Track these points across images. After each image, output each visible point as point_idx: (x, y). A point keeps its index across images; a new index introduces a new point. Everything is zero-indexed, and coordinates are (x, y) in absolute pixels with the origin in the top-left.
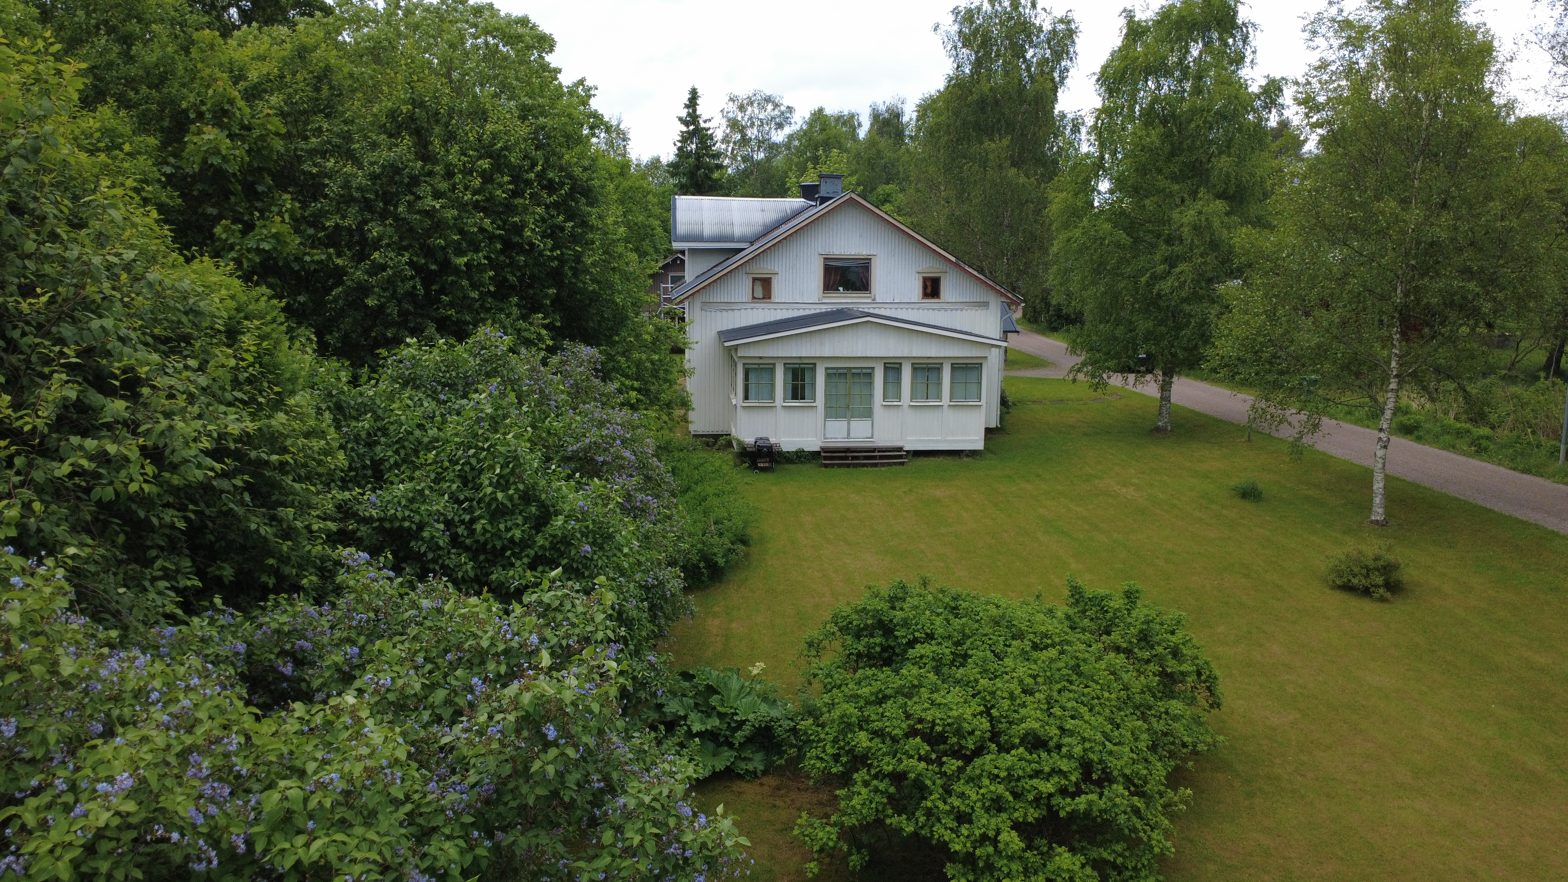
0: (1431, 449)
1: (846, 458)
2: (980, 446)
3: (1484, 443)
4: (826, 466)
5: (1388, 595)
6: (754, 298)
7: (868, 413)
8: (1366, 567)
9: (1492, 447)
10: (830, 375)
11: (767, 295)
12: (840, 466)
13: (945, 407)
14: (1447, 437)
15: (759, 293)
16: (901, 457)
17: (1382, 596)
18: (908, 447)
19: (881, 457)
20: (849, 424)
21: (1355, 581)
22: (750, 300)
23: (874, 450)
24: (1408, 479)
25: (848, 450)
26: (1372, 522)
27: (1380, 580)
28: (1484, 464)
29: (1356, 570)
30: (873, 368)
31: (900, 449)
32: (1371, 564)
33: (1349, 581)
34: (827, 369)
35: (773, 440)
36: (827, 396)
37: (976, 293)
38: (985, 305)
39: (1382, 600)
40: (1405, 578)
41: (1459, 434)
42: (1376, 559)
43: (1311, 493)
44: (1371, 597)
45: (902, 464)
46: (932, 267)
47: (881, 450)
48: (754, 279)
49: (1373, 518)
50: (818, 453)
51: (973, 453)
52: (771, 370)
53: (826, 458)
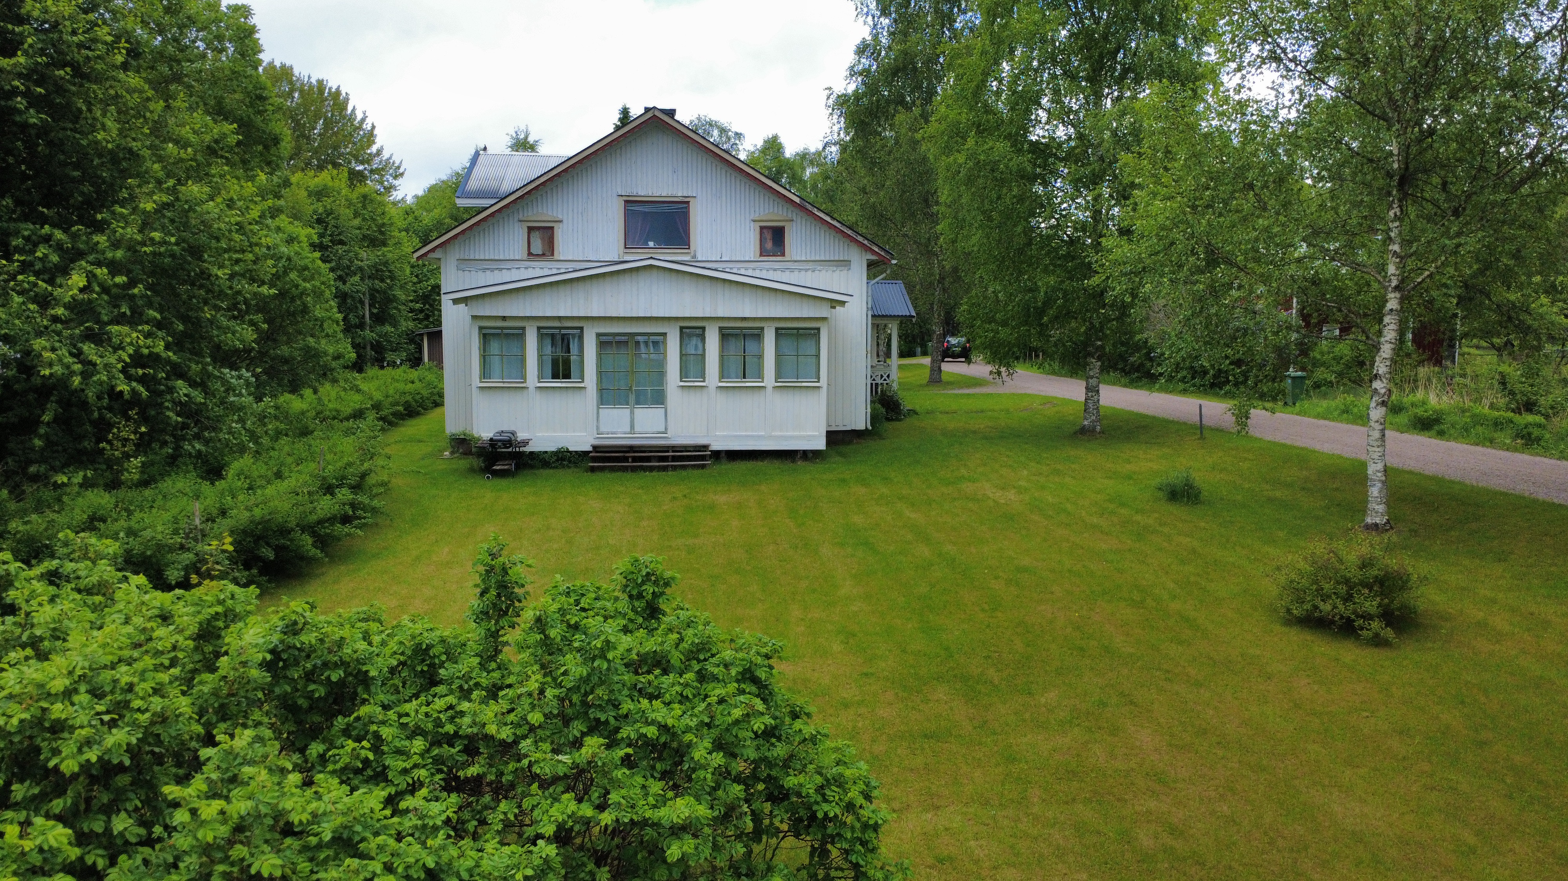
0: (1459, 445)
1: (625, 459)
2: (820, 444)
3: (1536, 432)
4: (593, 470)
5: (1389, 633)
6: (530, 254)
7: (659, 399)
8: (1347, 581)
9: (1547, 436)
10: (605, 343)
11: (549, 250)
12: (612, 469)
13: (769, 389)
14: (1480, 429)
15: (538, 247)
16: (703, 458)
17: (1377, 635)
18: (716, 446)
19: (674, 459)
20: (632, 413)
21: (1326, 607)
22: (525, 256)
23: (666, 449)
24: (1427, 473)
25: (631, 448)
26: (1368, 527)
27: (1371, 605)
28: (1538, 459)
29: (1327, 587)
30: (665, 334)
31: (705, 447)
32: (1354, 574)
33: (1316, 607)
34: (598, 335)
35: (521, 436)
36: (600, 374)
37: (835, 249)
38: (845, 263)
39: (1378, 642)
40: (1421, 605)
41: (1497, 424)
42: (1365, 564)
43: (1278, 494)
44: (1358, 637)
45: (703, 467)
46: (774, 213)
47: (674, 448)
48: (530, 229)
49: (1369, 520)
50: (585, 453)
51: (807, 456)
52: (519, 336)
53: (594, 459)
